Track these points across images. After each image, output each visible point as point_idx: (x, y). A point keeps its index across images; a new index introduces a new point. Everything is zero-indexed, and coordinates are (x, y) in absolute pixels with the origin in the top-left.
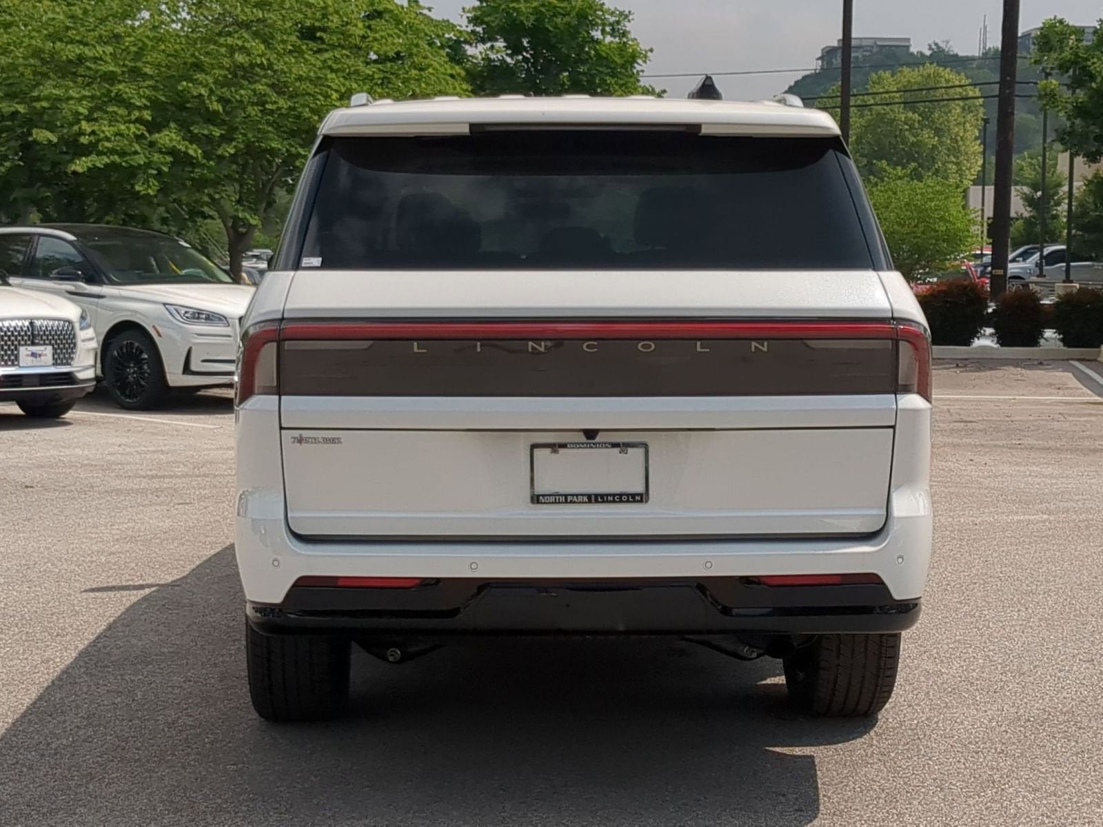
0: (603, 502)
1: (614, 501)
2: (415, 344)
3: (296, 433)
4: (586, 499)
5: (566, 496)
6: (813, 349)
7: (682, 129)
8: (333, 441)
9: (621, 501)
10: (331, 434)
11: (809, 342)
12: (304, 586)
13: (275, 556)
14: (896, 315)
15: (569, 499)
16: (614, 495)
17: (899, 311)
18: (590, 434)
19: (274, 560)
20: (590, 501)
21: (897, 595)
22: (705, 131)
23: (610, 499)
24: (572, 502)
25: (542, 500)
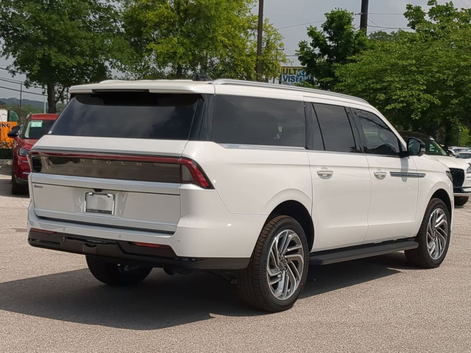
5: (93, 210)
6: (155, 166)
7: (144, 91)
8: (41, 187)
9: (106, 213)
10: (41, 185)
11: (154, 164)
14: (183, 156)
15: (94, 211)
17: (184, 155)
18: (97, 190)
20: (98, 212)
21: (178, 255)
22: (150, 91)
23: (104, 212)
24: (94, 212)
25: (88, 210)
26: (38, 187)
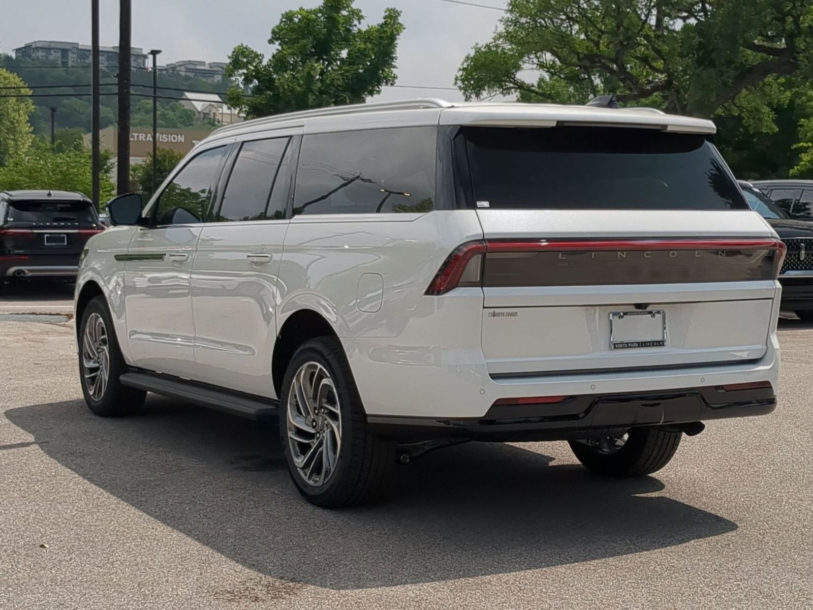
0: (645, 346)
1: (650, 346)
2: (560, 254)
3: (492, 310)
4: (637, 345)
5: (628, 343)
8: (514, 314)
9: (654, 346)
10: (512, 309)
12: (500, 405)
13: (483, 388)
15: (629, 345)
16: (650, 342)
18: (639, 306)
19: (483, 390)
20: (639, 346)
22: (669, 129)
23: (649, 344)
24: (631, 347)
25: (616, 346)
26: (499, 314)
